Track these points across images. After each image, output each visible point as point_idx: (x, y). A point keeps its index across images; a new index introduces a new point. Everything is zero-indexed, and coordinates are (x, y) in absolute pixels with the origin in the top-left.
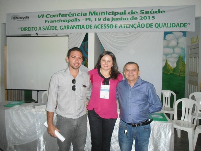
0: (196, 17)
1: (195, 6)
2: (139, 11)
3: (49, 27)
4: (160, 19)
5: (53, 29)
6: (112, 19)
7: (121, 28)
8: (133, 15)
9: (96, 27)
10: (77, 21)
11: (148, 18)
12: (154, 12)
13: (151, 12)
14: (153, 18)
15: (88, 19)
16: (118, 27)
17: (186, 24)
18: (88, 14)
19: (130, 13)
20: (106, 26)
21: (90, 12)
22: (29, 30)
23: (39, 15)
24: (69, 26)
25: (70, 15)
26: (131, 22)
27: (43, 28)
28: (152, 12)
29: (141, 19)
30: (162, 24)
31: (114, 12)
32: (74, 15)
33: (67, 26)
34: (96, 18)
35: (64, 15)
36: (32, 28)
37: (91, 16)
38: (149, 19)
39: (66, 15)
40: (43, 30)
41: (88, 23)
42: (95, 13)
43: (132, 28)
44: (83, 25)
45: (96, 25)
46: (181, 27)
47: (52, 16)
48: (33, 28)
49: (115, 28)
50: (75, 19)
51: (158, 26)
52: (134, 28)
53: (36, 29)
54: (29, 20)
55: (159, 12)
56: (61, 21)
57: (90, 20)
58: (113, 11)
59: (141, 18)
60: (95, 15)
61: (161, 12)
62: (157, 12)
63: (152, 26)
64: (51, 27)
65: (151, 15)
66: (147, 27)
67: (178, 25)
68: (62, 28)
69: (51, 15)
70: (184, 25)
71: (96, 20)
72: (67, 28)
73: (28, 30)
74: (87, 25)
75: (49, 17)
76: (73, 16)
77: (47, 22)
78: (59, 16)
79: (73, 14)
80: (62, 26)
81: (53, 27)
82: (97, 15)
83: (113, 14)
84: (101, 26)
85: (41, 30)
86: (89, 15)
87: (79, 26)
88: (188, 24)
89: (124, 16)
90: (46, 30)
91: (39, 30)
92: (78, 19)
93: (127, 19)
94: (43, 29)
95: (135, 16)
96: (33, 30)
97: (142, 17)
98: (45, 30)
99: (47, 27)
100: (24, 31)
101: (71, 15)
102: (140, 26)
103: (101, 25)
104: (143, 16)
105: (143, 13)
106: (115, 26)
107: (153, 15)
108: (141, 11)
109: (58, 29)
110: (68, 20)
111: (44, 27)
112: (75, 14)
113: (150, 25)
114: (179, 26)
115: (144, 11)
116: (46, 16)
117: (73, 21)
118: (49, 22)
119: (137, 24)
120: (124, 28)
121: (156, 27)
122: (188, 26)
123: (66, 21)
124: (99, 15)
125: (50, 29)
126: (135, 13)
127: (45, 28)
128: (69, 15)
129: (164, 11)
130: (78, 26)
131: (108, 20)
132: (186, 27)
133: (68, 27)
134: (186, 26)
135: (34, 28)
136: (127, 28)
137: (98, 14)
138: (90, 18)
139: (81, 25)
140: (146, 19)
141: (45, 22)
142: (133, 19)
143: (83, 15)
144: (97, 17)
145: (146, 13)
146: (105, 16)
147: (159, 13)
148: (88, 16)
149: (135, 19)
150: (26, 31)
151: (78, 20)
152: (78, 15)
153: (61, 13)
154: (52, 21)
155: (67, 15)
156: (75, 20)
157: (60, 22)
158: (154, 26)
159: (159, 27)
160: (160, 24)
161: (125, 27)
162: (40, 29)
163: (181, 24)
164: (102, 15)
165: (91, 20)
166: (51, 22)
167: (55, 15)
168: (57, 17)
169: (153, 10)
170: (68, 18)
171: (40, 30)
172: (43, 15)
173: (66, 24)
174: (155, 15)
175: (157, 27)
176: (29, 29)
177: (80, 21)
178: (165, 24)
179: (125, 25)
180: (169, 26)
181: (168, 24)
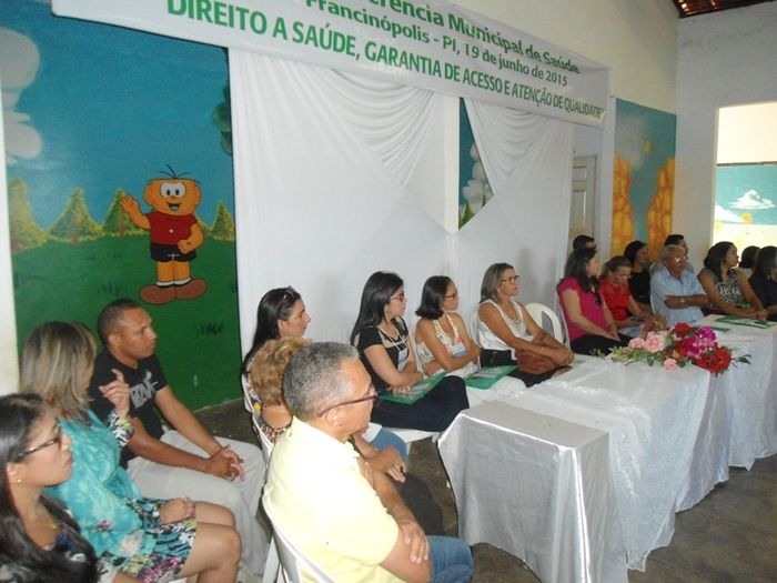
2: (541, 54)
3: (322, 31)
4: (571, 86)
5: (339, 46)
8: (536, 62)
9: (467, 76)
10: (420, 38)
12: (562, 64)
14: (564, 83)
15: (450, 40)
16: (511, 91)
17: (600, 111)
20: (488, 81)
22: (218, 22)
24: (396, 51)
26: (535, 83)
27: (296, 30)
29: (548, 79)
30: (574, 101)
32: (409, 9)
33: (391, 49)
34: (467, 46)
36: (237, 15)
37: (454, 33)
38: (559, 82)
40: (294, 40)
43: (533, 100)
44: (437, 62)
45: (467, 71)
46: (594, 115)
48: (243, 11)
49: (506, 92)
51: (569, 105)
53: (259, 23)
55: (570, 67)
56: (371, 19)
57: (454, 49)
58: (499, 33)
63: (561, 105)
64: (330, 32)
66: (554, 105)
68: (374, 55)
71: (467, 53)
72: (389, 57)
73: (212, 14)
77: (317, 6)
79: (405, 5)
80: (375, 45)
81: (339, 40)
82: (468, 34)
83: (501, 44)
85: (285, 37)
86: (451, 27)
87: (427, 63)
90: (311, 43)
91: (275, 35)
93: (526, 70)
94: (298, 37)
96: (243, 27)
97: (549, 74)
98: (303, 44)
99: (312, 28)
100: (191, 16)
101: (399, 4)
102: (544, 99)
103: (480, 74)
104: (553, 69)
105: (549, 62)
106: (506, 87)
108: (544, 55)
109: (358, 56)
111: (302, 25)
113: (559, 102)
115: (549, 55)
117: (407, 32)
118: (326, 8)
121: (566, 108)
123: (386, 25)
125: (326, 43)
126: (535, 56)
127: (304, 31)
128: (393, 5)
129: (577, 69)
130: (424, 59)
133: (393, 53)
135: (247, 17)
136: (525, 98)
138: (454, 41)
139: (430, 60)
140: (556, 80)
141: (309, 4)
142: (536, 75)
145: (553, 63)
146: (487, 45)
150: (200, 18)
151: (424, 34)
154: (337, 8)
155: (387, 2)
156: (414, 33)
157: (366, 22)
161: (523, 95)
162: (280, 27)
165: (457, 50)
171: (281, 35)
175: (568, 110)
176: (218, 13)
177: (428, 41)
178: (577, 103)
179: (522, 87)
180: (582, 109)
181: (580, 104)
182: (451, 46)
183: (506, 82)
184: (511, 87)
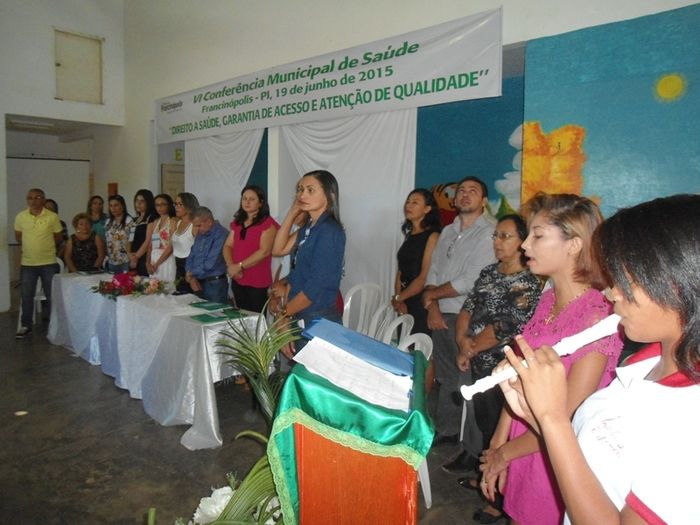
0: (504, 47)
1: (501, 9)
3: (207, 121)
5: (213, 124)
6: (307, 87)
7: (323, 108)
9: (279, 112)
11: (377, 73)
12: (392, 53)
13: (386, 54)
14: (388, 73)
17: (475, 76)
18: (266, 82)
19: (343, 66)
21: (269, 77)
22: (182, 132)
23: (195, 97)
24: (236, 115)
25: (238, 88)
27: (200, 124)
28: (389, 55)
29: (362, 80)
30: (412, 85)
31: (311, 68)
32: (246, 88)
33: (233, 116)
34: (278, 91)
35: (230, 90)
36: (185, 128)
38: (380, 76)
39: (233, 89)
40: (200, 129)
41: (266, 103)
42: (277, 78)
43: (346, 105)
44: (257, 111)
46: (460, 86)
47: (212, 96)
48: (187, 125)
49: (313, 110)
50: (245, 98)
51: (403, 92)
52: (349, 106)
53: (191, 127)
55: (404, 50)
56: (225, 105)
57: (268, 97)
58: (309, 66)
59: (362, 75)
60: (277, 82)
61: (411, 49)
62: (401, 52)
63: (388, 96)
64: (210, 120)
65: (383, 64)
67: (454, 82)
68: (227, 122)
69: (211, 93)
70: (471, 79)
71: (278, 95)
72: (233, 119)
74: (263, 110)
75: (208, 99)
76: (243, 90)
77: (206, 110)
78: (223, 95)
79: (244, 87)
80: (225, 117)
81: (213, 121)
82: (281, 81)
83: (309, 74)
84: (288, 109)
85: (198, 129)
86: (269, 83)
88: (482, 72)
89: (329, 77)
90: (205, 128)
91: (195, 130)
92: (249, 97)
95: (350, 72)
96: (187, 131)
97: (364, 73)
99: (205, 121)
101: (241, 88)
104: (367, 68)
105: (370, 60)
106: (314, 105)
107: (389, 62)
108: (365, 58)
109: (220, 126)
110: (235, 102)
111: (201, 122)
112: (247, 86)
113: (384, 94)
114: (455, 84)
115: (370, 53)
116: (205, 99)
117: (241, 102)
118: (208, 110)
119: (355, 94)
120: (329, 106)
121: (397, 97)
122: (481, 80)
123: (231, 104)
124: (285, 80)
125: (209, 125)
126: (352, 64)
129: (417, 46)
130: (250, 113)
131: (299, 90)
132: (477, 84)
133: (235, 117)
134: (475, 82)
137: (283, 78)
140: (373, 76)
142: (346, 82)
143: (259, 86)
144: (281, 86)
146: (295, 82)
147: (404, 52)
148: (265, 88)
149: (351, 80)
150: (178, 133)
151: (250, 99)
152: (250, 88)
153: (226, 87)
154: (213, 107)
155: (235, 91)
156: (245, 100)
158: (392, 95)
159: (403, 96)
160: (405, 85)
162: (196, 126)
163: (460, 76)
164: (289, 79)
165: (270, 96)
166: (210, 110)
167: (217, 94)
168: (220, 96)
169: (392, 49)
170: (235, 97)
172: (201, 96)
173: (230, 111)
175: (400, 98)
176: (182, 129)
177: (252, 101)
178: (419, 84)
179: (329, 99)
180: (429, 88)
181: (426, 82)
182: (266, 97)
183: (314, 101)
184: (318, 103)
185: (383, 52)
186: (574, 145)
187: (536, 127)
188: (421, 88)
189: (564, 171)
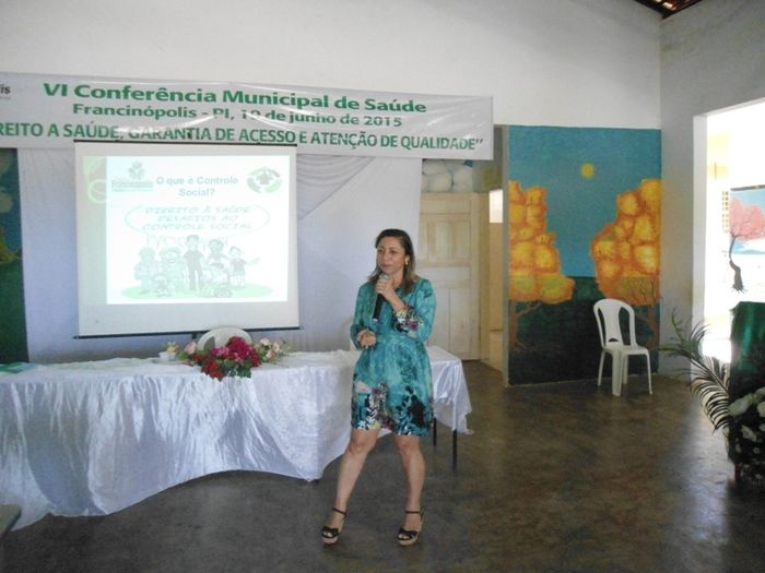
0: (494, 125)
1: (492, 98)
2: (362, 103)
3: (88, 127)
4: (413, 125)
5: (104, 133)
6: (292, 117)
7: (315, 142)
8: (348, 110)
9: (245, 136)
10: (185, 115)
11: (384, 121)
12: (398, 106)
13: (391, 106)
14: (397, 124)
15: (222, 111)
16: (309, 139)
17: (472, 142)
18: (220, 97)
19: (340, 104)
20: (275, 134)
21: (227, 93)
22: (8, 134)
23: (47, 86)
25: (162, 94)
27: (66, 129)
28: (395, 107)
29: (367, 123)
30: (418, 138)
31: (296, 97)
32: (177, 97)
34: (244, 112)
35: (142, 94)
36: (21, 129)
37: (228, 104)
38: (388, 124)
39: (149, 93)
40: (66, 136)
42: (240, 96)
43: (345, 142)
44: (206, 129)
45: (244, 131)
46: (461, 148)
47: (98, 93)
48: (25, 125)
49: (301, 141)
50: (180, 109)
51: (409, 143)
52: (349, 145)
53: (37, 130)
54: (9, 98)
55: (411, 107)
56: (134, 111)
57: (227, 116)
58: (293, 94)
59: (367, 119)
60: (241, 101)
61: (417, 108)
62: (408, 108)
63: (394, 143)
64: (95, 127)
65: (393, 115)
66: (382, 145)
68: (138, 134)
69: (93, 88)
70: (469, 144)
71: (245, 117)
73: (4, 131)
74: (217, 130)
75: (88, 96)
76: (173, 99)
77: (83, 111)
78: (126, 97)
79: (173, 94)
81: (104, 129)
82: (248, 101)
83: (293, 103)
85: (57, 135)
86: (225, 100)
87: (194, 132)
88: (477, 140)
89: (323, 112)
91: (49, 135)
92: (188, 110)
93: (331, 120)
94: (67, 133)
95: (353, 113)
96: (25, 134)
97: (370, 119)
98: (73, 137)
99: (79, 126)
101: (166, 95)
102: (364, 141)
103: (262, 131)
105: (373, 107)
106: (301, 137)
107: (397, 114)
108: (367, 102)
109: (122, 137)
110: (157, 111)
111: (70, 126)
112: (180, 95)
113: (391, 141)
114: (456, 145)
115: (373, 101)
116: (77, 92)
117: (172, 113)
118: (90, 111)
119: (359, 134)
120: (325, 142)
121: (403, 146)
122: (477, 146)
123: (149, 113)
124: (255, 101)
125: (92, 133)
126: (354, 105)
127: (73, 129)
128: (158, 96)
129: (424, 107)
130: (190, 130)
131: (281, 117)
132: (474, 149)
134: (472, 146)
135: (29, 128)
136: (332, 143)
137: (251, 99)
138: (227, 110)
139: (198, 130)
140: (381, 123)
141: (75, 112)
142: (347, 122)
143: (206, 99)
144: (249, 107)
145: (379, 108)
146: (273, 107)
147: (412, 110)
148: (219, 104)
149: (355, 122)
151: (191, 112)
152: (188, 99)
153: (129, 87)
154: (100, 109)
155: (153, 96)
156: (180, 113)
157: (128, 114)
158: (399, 143)
159: (410, 146)
160: (413, 138)
161: (328, 141)
162: (54, 129)
163: (461, 140)
164: (261, 102)
165: (230, 116)
166: (94, 112)
167: (110, 92)
168: (118, 96)
169: (396, 102)
170: (155, 104)
171: (53, 135)
172: (65, 88)
174: (403, 115)
175: (407, 147)
176: (8, 129)
177: (195, 115)
178: (425, 139)
179: (325, 134)
180: (435, 144)
181: (431, 140)
182: (224, 115)
183: (302, 133)
184: (309, 136)
185: (388, 103)
186: (540, 199)
187: (517, 185)
188: (427, 143)
189: (536, 217)
